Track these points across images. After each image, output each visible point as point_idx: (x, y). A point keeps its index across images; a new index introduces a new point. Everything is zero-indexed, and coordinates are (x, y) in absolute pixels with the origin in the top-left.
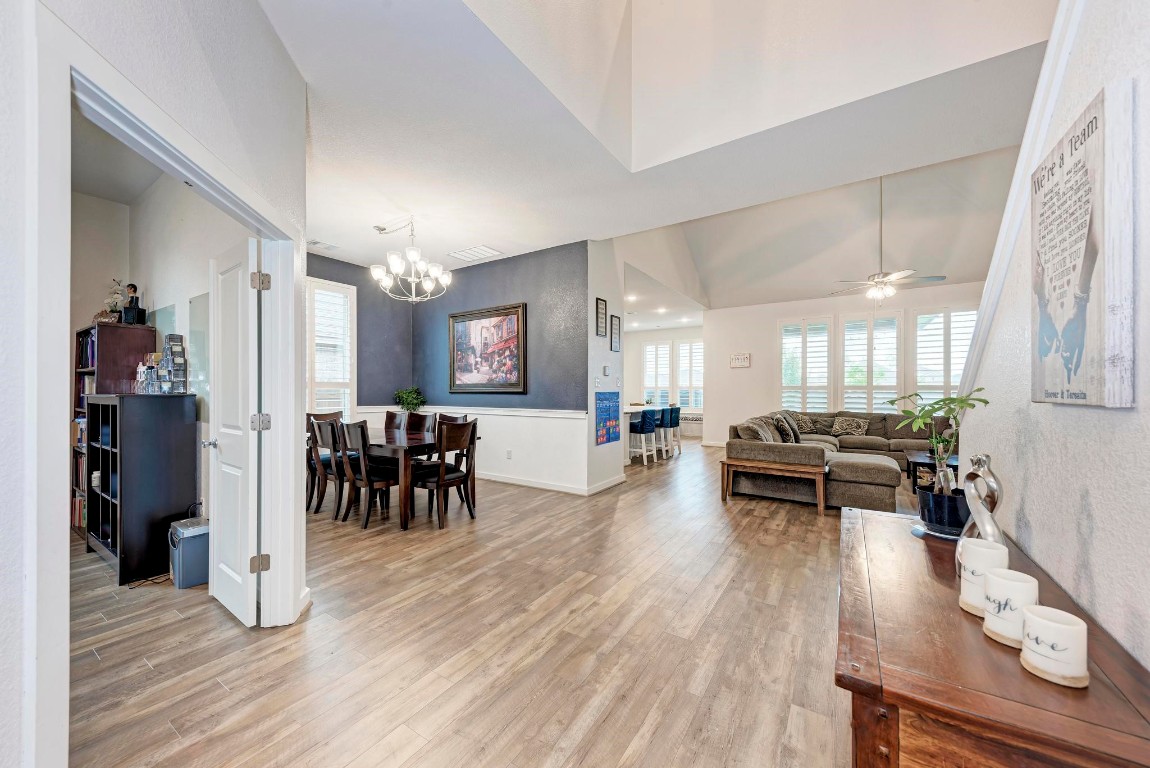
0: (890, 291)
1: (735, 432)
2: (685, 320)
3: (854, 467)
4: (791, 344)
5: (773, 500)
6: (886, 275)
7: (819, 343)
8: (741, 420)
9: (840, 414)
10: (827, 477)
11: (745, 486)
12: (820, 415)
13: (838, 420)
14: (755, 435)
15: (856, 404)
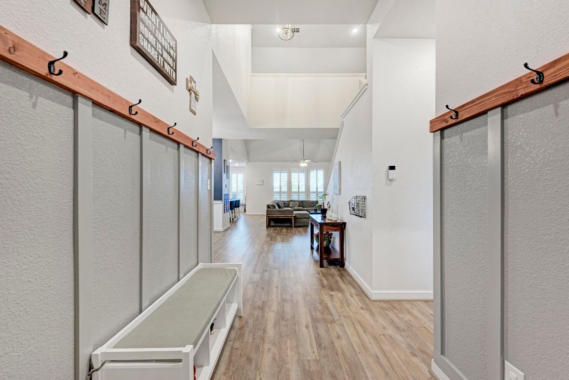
0: (306, 165)
1: (268, 207)
2: (237, 165)
3: (300, 214)
4: (276, 176)
5: (280, 226)
6: (305, 160)
7: (285, 176)
8: (270, 203)
9: (291, 201)
10: (295, 217)
11: (272, 224)
12: (286, 201)
13: (291, 203)
14: (274, 207)
15: (295, 197)
